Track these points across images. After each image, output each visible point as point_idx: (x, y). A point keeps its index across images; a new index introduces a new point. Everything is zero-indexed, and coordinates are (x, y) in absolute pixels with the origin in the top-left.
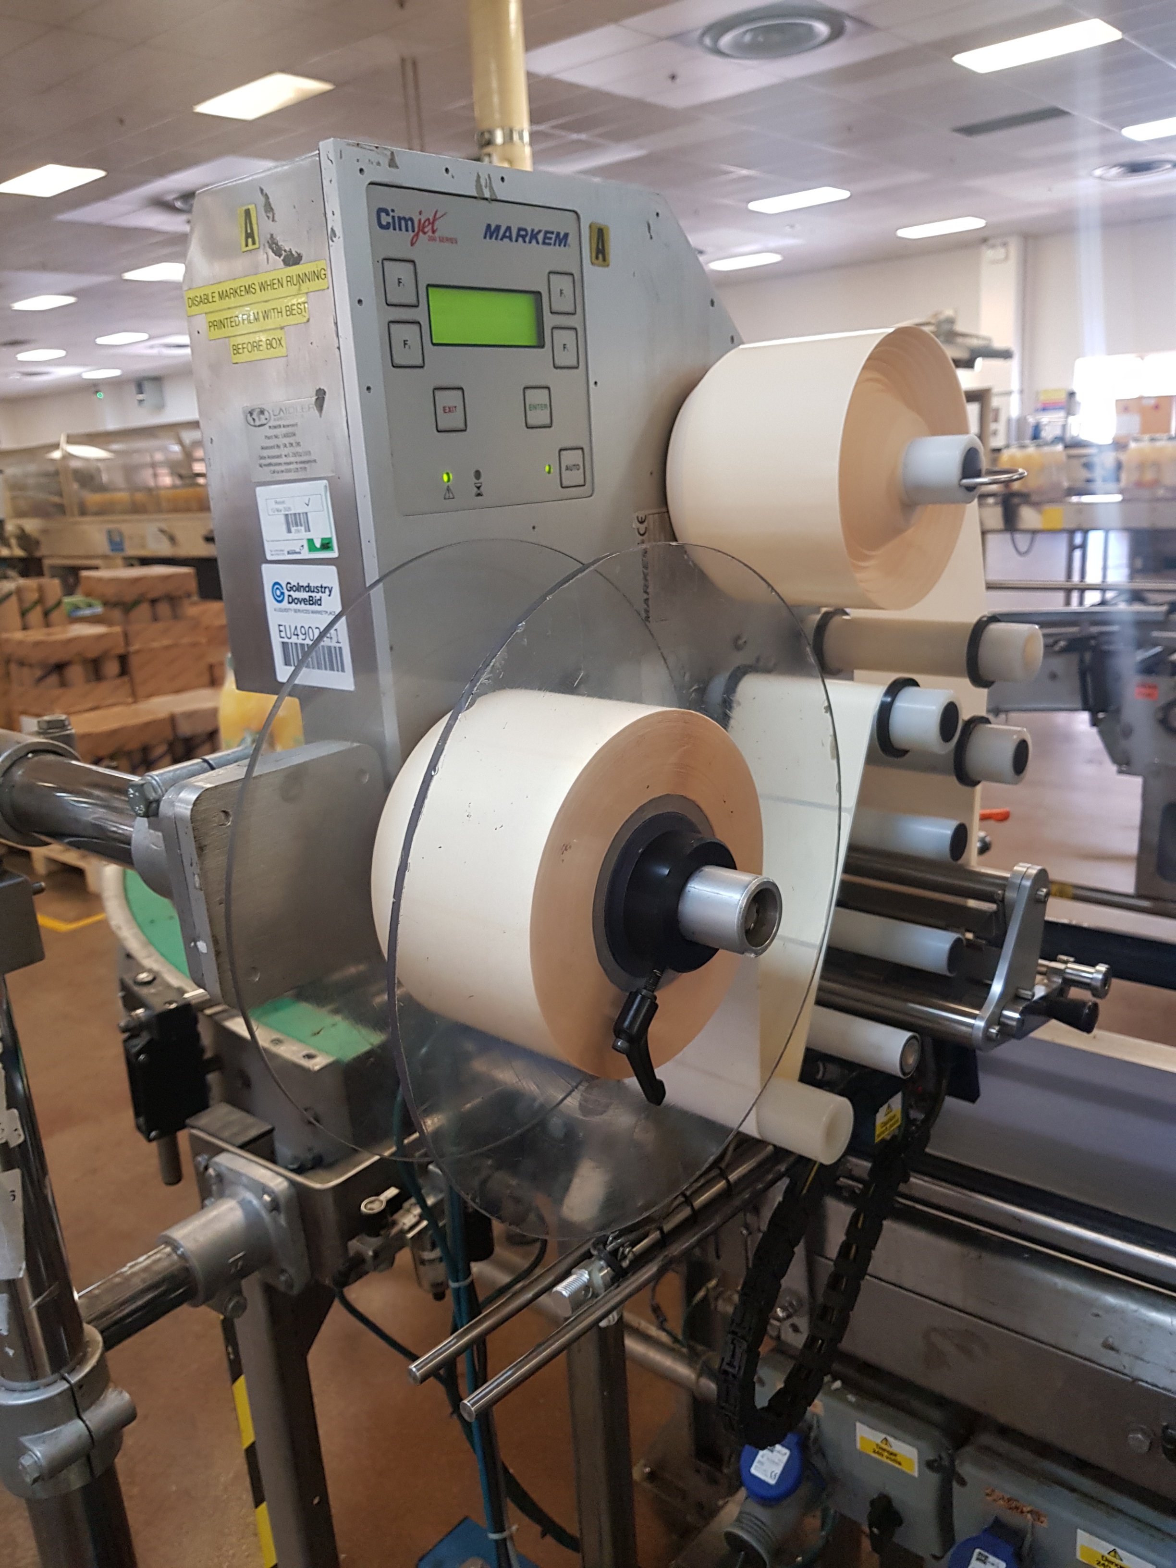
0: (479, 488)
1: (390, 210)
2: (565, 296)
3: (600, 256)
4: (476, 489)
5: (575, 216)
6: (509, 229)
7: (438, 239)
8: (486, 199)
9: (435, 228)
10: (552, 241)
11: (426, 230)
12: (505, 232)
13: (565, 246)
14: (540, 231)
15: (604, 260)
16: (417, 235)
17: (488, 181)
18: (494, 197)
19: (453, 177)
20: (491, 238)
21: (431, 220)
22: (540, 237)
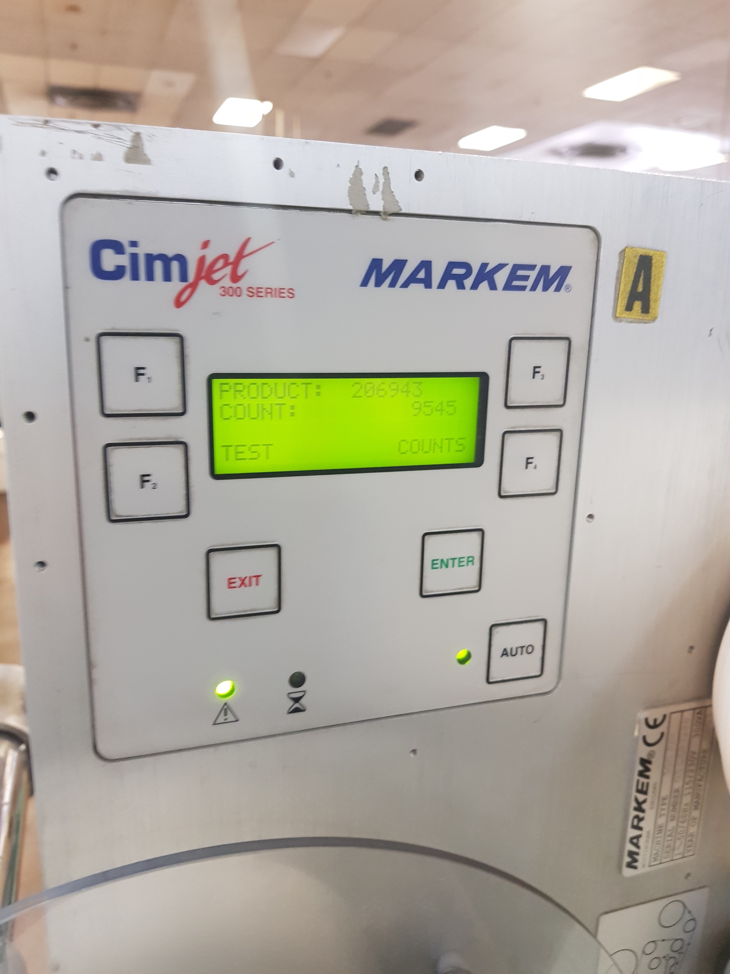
0: (297, 700)
1: (126, 244)
2: (543, 377)
3: (637, 305)
4: (291, 703)
5: (592, 235)
6: (426, 265)
7: (245, 292)
8: (376, 213)
9: (240, 272)
10: (529, 283)
11: (216, 276)
12: (417, 270)
13: (558, 289)
14: (500, 267)
15: (646, 309)
16: (194, 286)
17: (382, 180)
18: (394, 210)
19: (292, 175)
20: (378, 284)
21: (232, 259)
22: (501, 278)
